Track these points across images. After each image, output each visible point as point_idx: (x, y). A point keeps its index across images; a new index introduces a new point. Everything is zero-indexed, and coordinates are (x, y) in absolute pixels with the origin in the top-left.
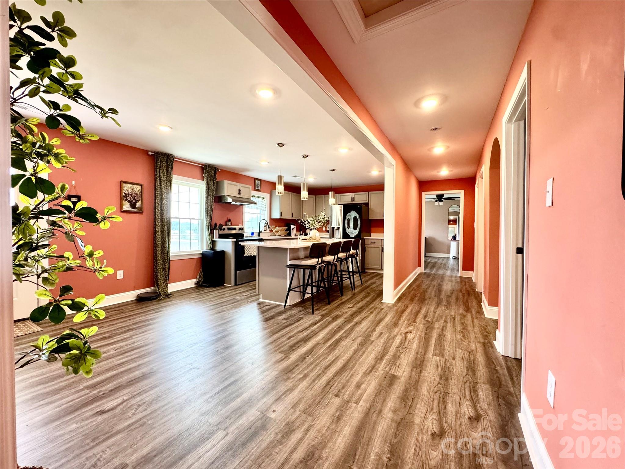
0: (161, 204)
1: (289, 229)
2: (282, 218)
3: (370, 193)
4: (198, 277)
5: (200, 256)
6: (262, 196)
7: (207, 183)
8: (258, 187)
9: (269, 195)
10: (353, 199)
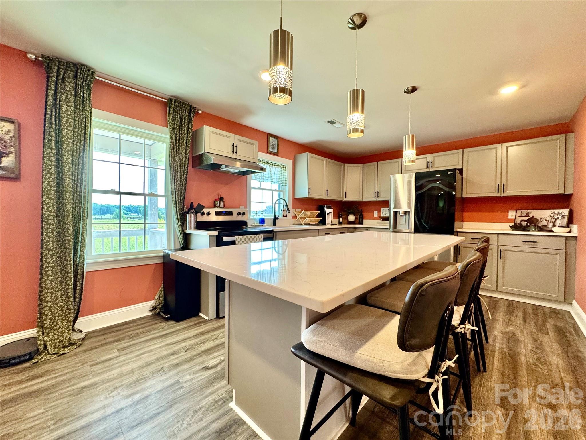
0: (58, 160)
1: (322, 215)
2: (311, 196)
3: (465, 150)
4: (156, 297)
5: (161, 261)
6: (280, 164)
7: (173, 131)
8: (273, 148)
9: (291, 162)
10: (430, 164)
